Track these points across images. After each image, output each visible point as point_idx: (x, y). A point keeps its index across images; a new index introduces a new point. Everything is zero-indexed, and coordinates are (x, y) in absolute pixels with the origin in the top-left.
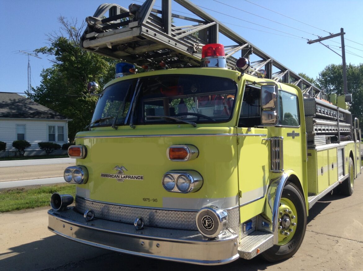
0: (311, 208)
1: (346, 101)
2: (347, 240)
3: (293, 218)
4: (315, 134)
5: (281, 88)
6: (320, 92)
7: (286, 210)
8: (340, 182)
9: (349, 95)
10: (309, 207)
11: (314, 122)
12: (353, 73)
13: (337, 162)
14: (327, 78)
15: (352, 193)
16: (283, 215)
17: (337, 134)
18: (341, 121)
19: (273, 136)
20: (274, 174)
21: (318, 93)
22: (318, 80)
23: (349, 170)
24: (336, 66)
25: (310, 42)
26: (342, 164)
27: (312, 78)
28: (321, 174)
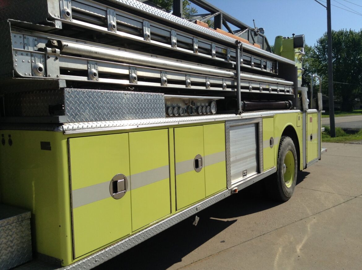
6: (247, 30)
8: (235, 190)
12: (354, 39)
15: (288, 198)
21: (243, 31)
22: (316, 48)
24: (336, 32)
26: (254, 152)
27: (311, 47)
28: (113, 196)
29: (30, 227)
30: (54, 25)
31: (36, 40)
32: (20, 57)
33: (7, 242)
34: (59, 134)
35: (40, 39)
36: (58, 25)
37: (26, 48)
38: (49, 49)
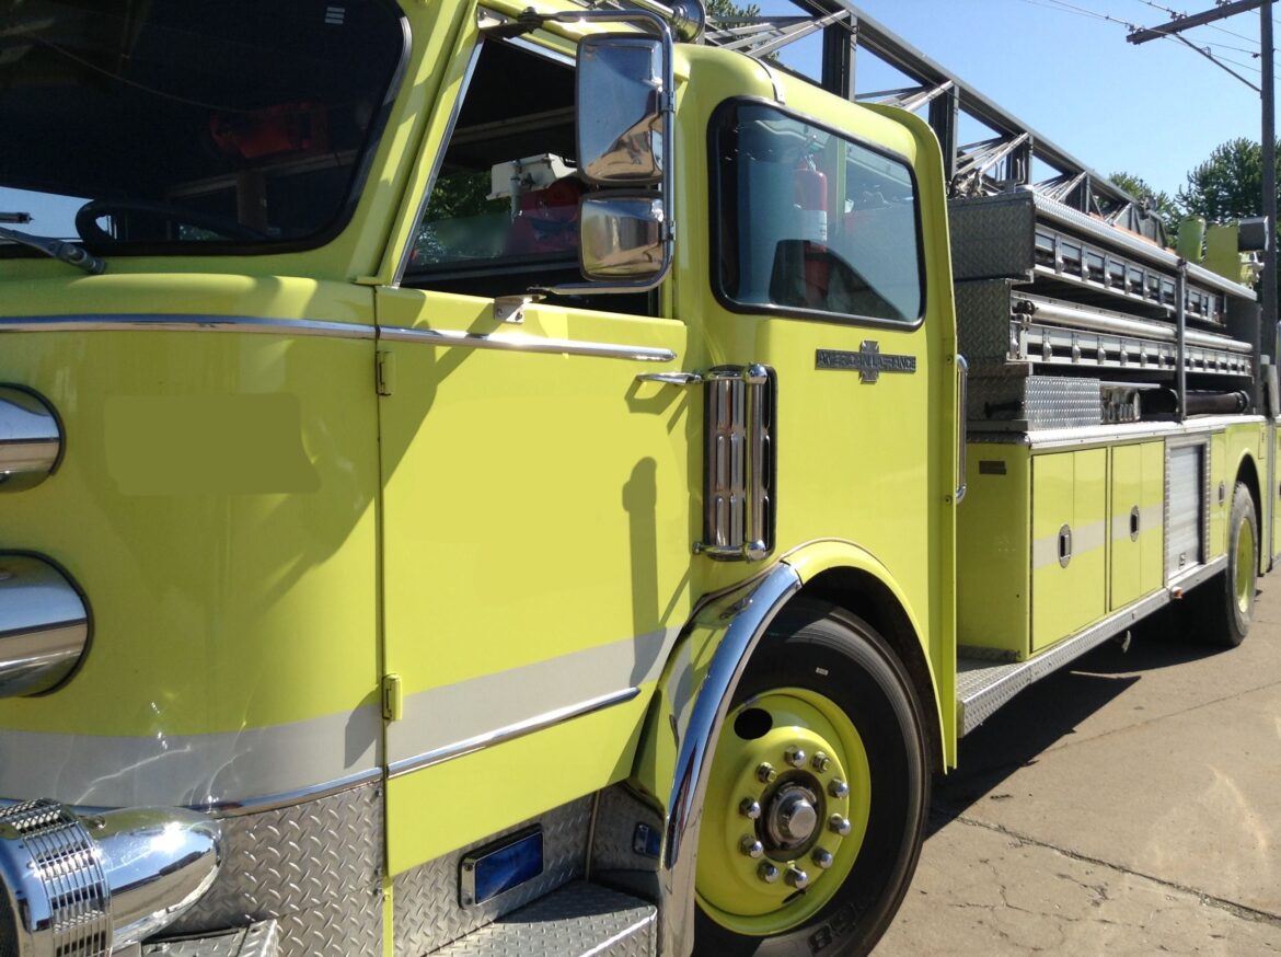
0: (977, 731)
1: (1242, 248)
2: (1154, 884)
3: (835, 796)
4: (1025, 367)
5: (776, 99)
6: (1128, 207)
7: (795, 756)
8: (1176, 593)
9: (1258, 220)
10: (960, 722)
11: (1024, 308)
13: (1165, 504)
14: (1217, 191)
15: (1242, 637)
16: (771, 780)
17: (1170, 381)
18: (1194, 324)
19: (719, 360)
20: (717, 565)
21: (1119, 210)
22: (1185, 199)
23: (1232, 539)
25: (1139, 37)
26: (1193, 514)
27: (1163, 195)
28: (1060, 561)
34: (1023, 450)
36: (1032, 278)
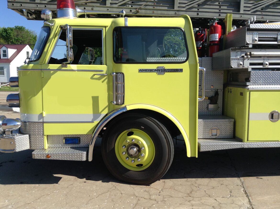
11: (246, 54)
16: (129, 144)
28: (270, 120)
29: (233, 125)
30: (248, 47)
31: (241, 53)
32: (234, 61)
33: (224, 128)
34: (246, 90)
35: (242, 52)
36: (250, 46)
37: (237, 57)
38: (245, 56)
